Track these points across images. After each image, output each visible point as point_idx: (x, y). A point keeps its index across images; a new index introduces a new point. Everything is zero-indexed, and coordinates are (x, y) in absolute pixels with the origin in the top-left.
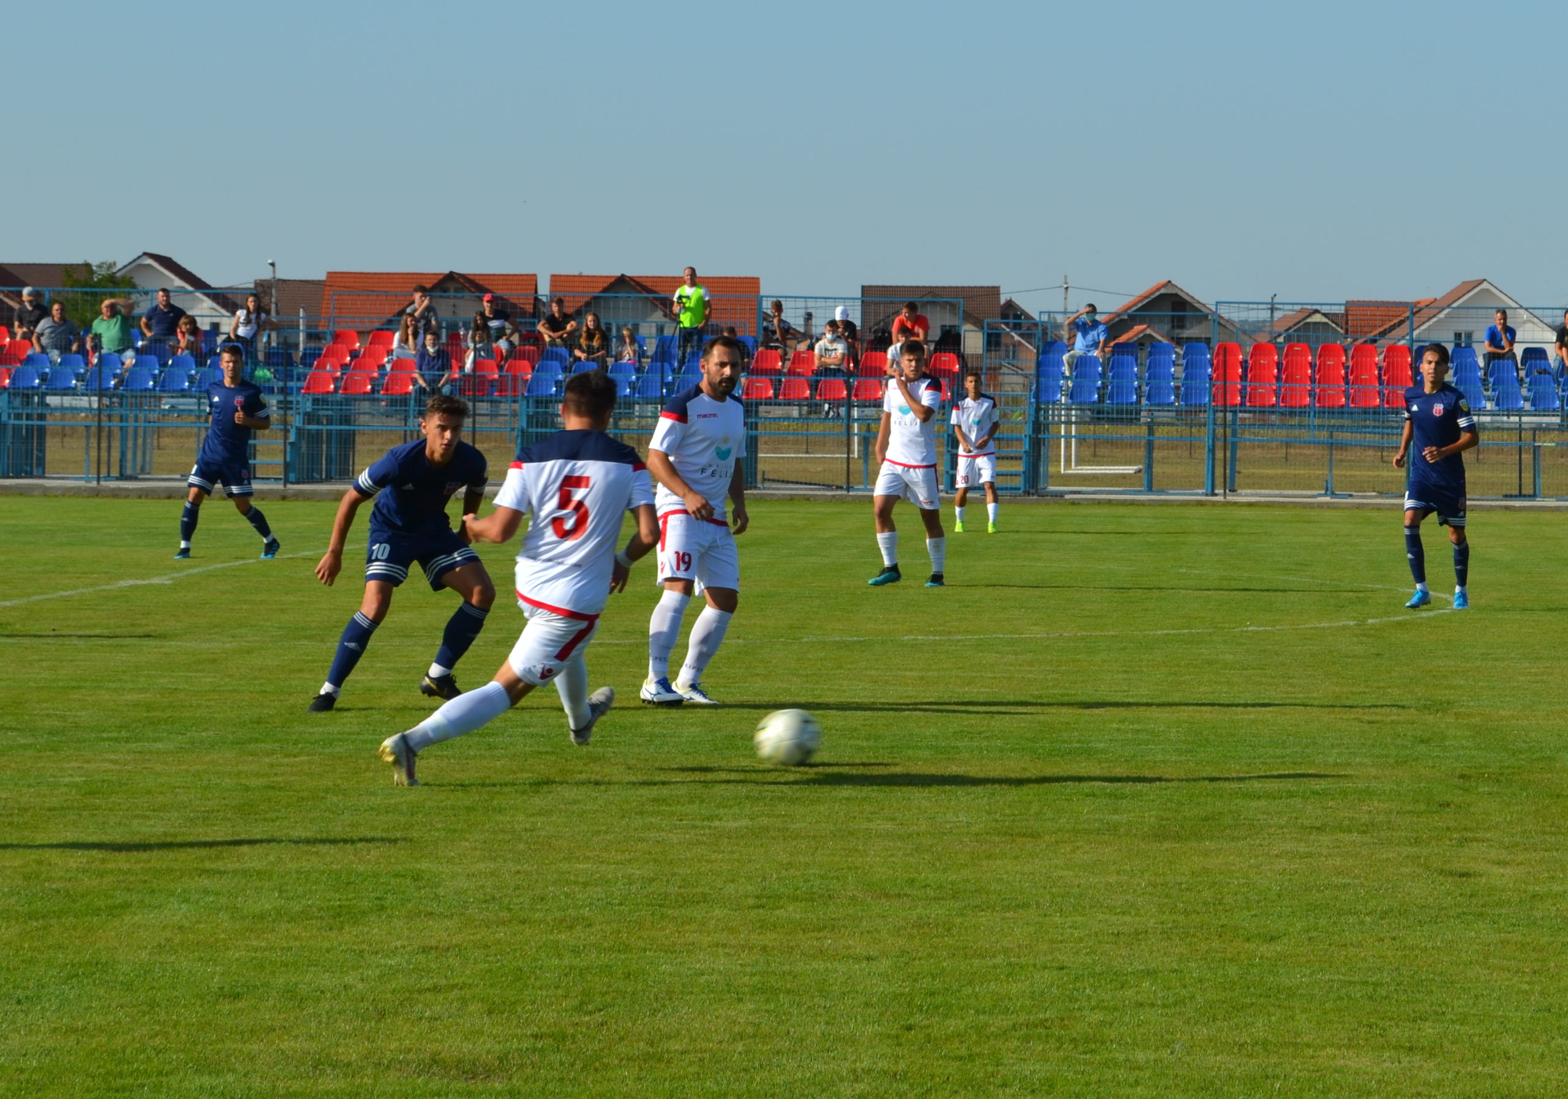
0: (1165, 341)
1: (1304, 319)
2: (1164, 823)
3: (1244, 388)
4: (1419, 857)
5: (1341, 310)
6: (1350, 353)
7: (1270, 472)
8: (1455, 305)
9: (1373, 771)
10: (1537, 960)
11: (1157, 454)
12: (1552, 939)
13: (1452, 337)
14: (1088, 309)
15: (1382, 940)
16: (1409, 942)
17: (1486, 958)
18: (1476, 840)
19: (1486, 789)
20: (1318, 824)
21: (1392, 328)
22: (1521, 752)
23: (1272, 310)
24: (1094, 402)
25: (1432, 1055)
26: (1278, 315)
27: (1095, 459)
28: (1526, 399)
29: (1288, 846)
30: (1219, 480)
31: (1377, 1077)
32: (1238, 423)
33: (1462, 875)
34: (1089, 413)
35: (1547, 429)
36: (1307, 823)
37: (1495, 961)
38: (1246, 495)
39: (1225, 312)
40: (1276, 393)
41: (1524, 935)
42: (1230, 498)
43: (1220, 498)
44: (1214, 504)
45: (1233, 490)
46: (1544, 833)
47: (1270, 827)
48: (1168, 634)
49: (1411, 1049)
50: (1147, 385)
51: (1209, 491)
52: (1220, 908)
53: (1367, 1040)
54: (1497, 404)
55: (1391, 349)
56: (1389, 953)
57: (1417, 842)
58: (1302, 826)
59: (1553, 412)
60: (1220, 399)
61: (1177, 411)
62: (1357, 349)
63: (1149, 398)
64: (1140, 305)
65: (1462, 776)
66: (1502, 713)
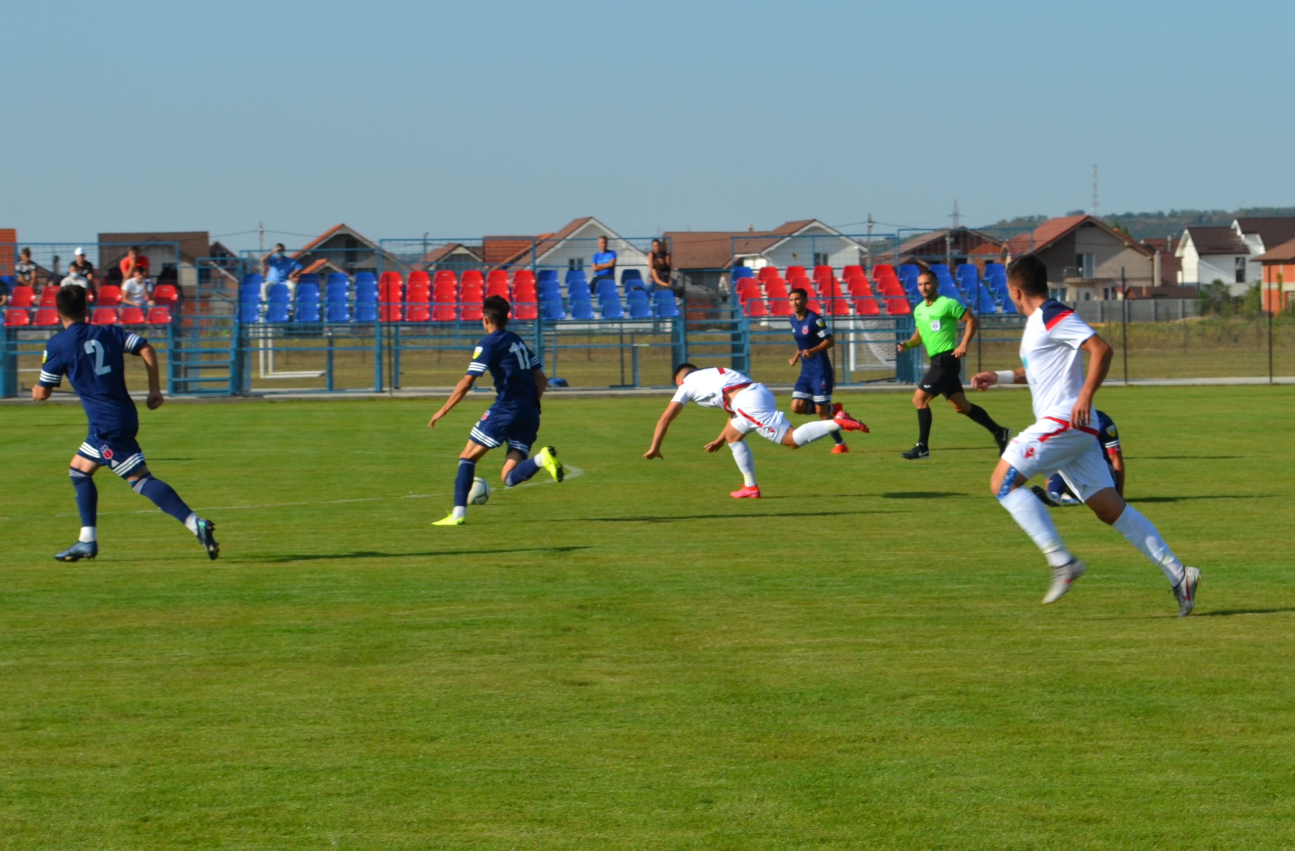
0: (340, 271)
1: (450, 251)
2: (346, 651)
3: (404, 307)
4: (547, 671)
5: (479, 244)
6: (487, 277)
7: (427, 372)
8: (569, 237)
9: (510, 605)
10: (640, 748)
11: (337, 361)
12: (651, 732)
13: (566, 262)
14: (278, 248)
15: (518, 737)
16: (541, 738)
17: (601, 748)
18: (591, 656)
19: (599, 616)
20: (467, 648)
21: (519, 258)
22: (626, 587)
23: (425, 245)
24: (285, 322)
25: (559, 826)
26: (430, 249)
27: (288, 366)
28: (625, 310)
29: (445, 666)
30: (386, 380)
31: (516, 845)
32: (400, 334)
33: (581, 684)
34: (282, 330)
35: (644, 333)
36: (459, 647)
37: (607, 750)
38: (408, 391)
39: (388, 248)
40: (429, 310)
41: (630, 729)
42: (396, 394)
43: (386, 395)
44: (382, 399)
45: (397, 388)
46: (645, 649)
47: (430, 651)
48: (347, 503)
49: (542, 821)
50: (328, 306)
51: (378, 389)
52: (391, 716)
53: (508, 816)
54: (603, 315)
55: (519, 274)
56: (525, 747)
57: (546, 659)
58: (456, 651)
59: (647, 320)
60: (385, 316)
61: (351, 327)
62: (493, 274)
63: (329, 316)
64: (321, 243)
65: (580, 607)
66: (611, 556)
